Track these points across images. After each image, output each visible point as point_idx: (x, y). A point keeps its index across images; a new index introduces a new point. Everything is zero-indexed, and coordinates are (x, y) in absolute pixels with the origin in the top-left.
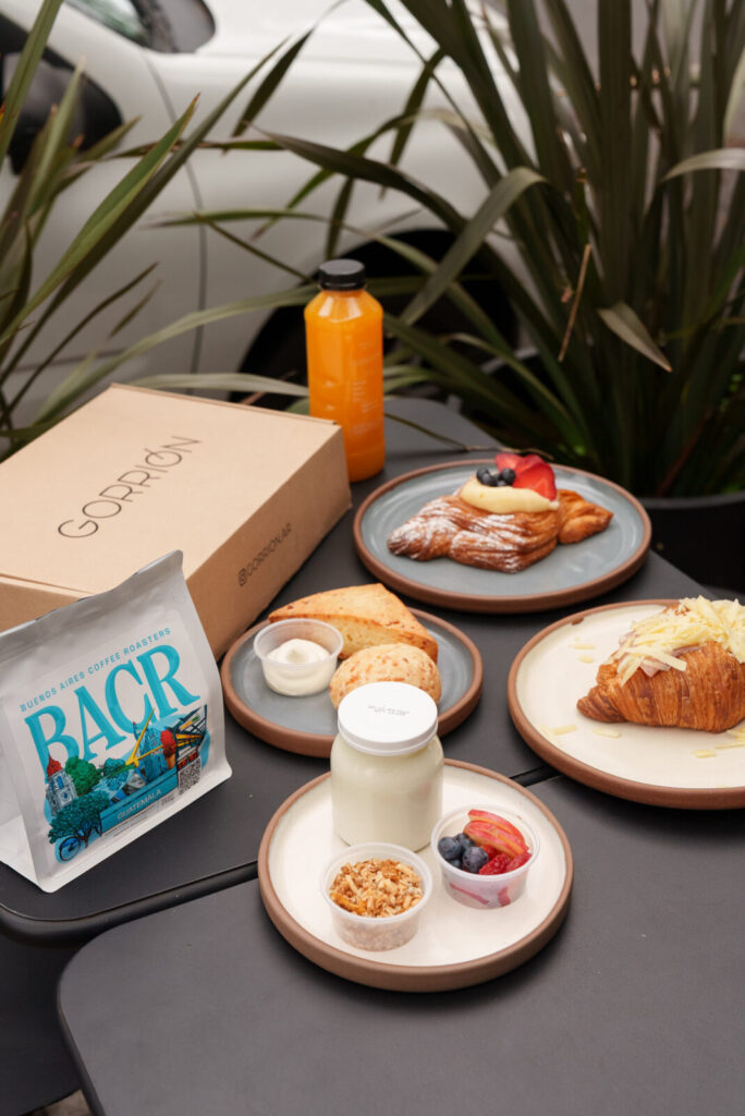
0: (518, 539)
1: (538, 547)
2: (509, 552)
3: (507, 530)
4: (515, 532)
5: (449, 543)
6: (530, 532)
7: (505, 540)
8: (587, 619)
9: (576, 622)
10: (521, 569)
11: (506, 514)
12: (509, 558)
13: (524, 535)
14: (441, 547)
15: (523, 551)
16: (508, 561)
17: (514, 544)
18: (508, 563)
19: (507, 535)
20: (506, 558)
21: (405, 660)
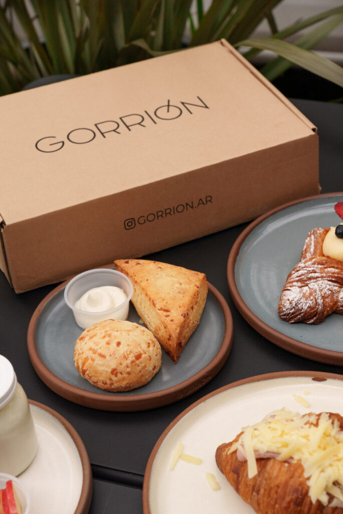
8: (329, 381)
21: (119, 344)
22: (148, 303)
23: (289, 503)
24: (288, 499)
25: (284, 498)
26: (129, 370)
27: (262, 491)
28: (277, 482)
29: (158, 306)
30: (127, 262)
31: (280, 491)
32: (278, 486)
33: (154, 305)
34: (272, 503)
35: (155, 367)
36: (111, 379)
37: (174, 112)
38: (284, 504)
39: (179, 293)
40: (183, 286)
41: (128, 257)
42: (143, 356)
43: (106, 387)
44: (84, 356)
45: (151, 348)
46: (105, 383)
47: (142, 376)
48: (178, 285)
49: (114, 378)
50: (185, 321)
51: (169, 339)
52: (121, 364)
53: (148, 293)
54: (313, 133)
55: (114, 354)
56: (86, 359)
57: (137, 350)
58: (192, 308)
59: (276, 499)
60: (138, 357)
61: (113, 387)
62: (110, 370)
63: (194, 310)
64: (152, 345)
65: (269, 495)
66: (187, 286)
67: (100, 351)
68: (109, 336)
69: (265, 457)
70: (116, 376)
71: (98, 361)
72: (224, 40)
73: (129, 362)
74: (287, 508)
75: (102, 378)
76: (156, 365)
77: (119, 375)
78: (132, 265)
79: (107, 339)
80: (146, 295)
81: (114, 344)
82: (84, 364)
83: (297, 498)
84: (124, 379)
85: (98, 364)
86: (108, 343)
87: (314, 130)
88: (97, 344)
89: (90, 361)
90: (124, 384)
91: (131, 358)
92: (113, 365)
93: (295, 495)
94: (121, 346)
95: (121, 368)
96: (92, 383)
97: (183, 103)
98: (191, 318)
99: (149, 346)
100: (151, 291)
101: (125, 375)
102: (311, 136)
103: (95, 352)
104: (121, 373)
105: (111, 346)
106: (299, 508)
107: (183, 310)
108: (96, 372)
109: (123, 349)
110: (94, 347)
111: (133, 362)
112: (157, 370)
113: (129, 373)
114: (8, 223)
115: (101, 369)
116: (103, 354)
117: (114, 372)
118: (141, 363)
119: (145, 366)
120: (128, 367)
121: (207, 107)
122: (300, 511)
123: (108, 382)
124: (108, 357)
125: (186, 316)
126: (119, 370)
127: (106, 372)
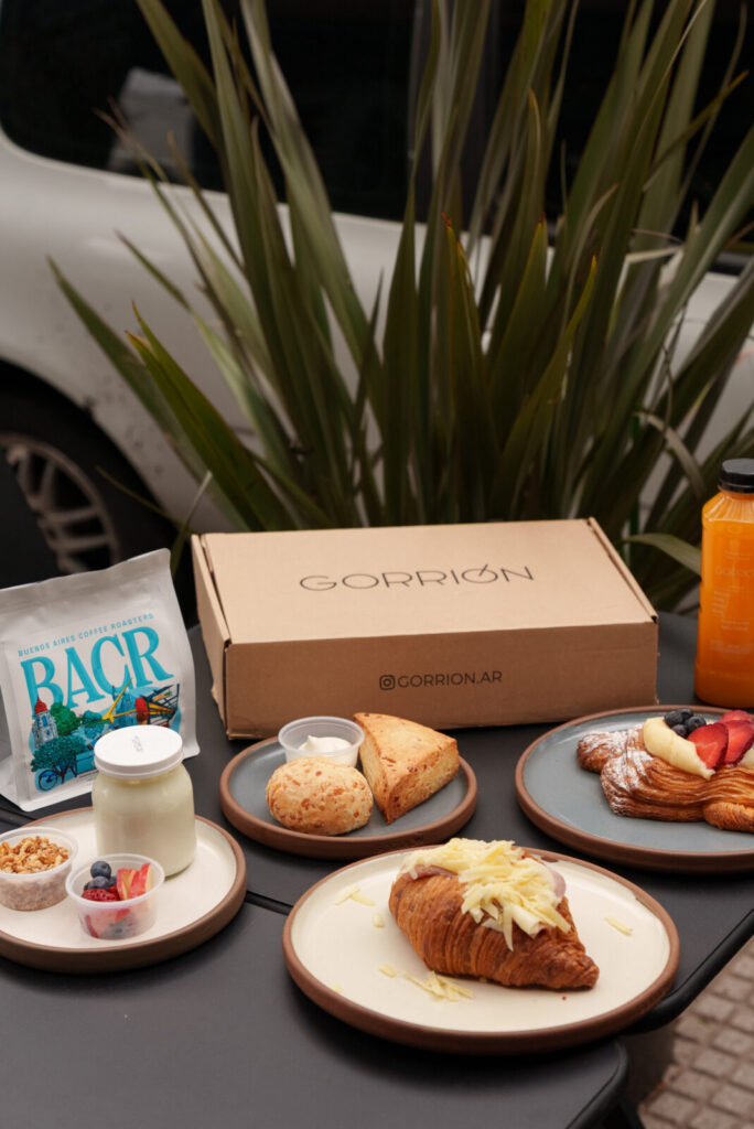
0: (636, 783)
1: (652, 801)
2: (621, 789)
3: (636, 768)
4: (638, 773)
5: (604, 761)
6: (650, 781)
7: (627, 778)
10: (624, 813)
11: (652, 756)
12: (620, 796)
13: (643, 779)
14: (597, 761)
15: (634, 795)
16: (617, 798)
17: (630, 785)
18: (614, 800)
19: (632, 773)
20: (616, 794)
21: (319, 773)
22: (374, 753)
23: (439, 915)
24: (438, 911)
25: (435, 911)
26: (323, 804)
27: (417, 907)
28: (433, 896)
29: (383, 755)
30: (367, 716)
31: (433, 904)
32: (433, 900)
33: (379, 753)
34: (423, 916)
35: (357, 814)
36: (300, 813)
37: (488, 576)
38: (434, 917)
39: (414, 747)
40: (422, 743)
41: (368, 712)
42: (345, 793)
43: (295, 822)
44: (277, 782)
45: (357, 790)
46: (293, 818)
47: (338, 817)
48: (416, 740)
49: (304, 811)
50: (409, 776)
51: (385, 791)
52: (315, 795)
53: (378, 742)
54: (650, 620)
55: (310, 782)
56: (278, 786)
57: (340, 785)
58: (425, 767)
59: (428, 914)
60: (338, 792)
61: (302, 823)
62: (301, 800)
63: (428, 771)
64: (359, 786)
65: (422, 911)
66: (427, 744)
67: (295, 778)
68: (312, 765)
70: (307, 809)
71: (291, 788)
72: (592, 520)
73: (325, 794)
74: (436, 920)
75: (290, 811)
76: (360, 811)
77: (310, 808)
78: (373, 721)
79: (307, 767)
80: (375, 745)
81: (313, 774)
82: (274, 791)
83: (448, 911)
84: (314, 814)
85: (290, 792)
86: (307, 771)
87: (654, 618)
88: (294, 771)
89: (281, 788)
90: (314, 820)
91: (330, 790)
92: (306, 795)
93: (448, 907)
94: (321, 776)
95: (315, 800)
96: (279, 819)
97: (503, 571)
98: (421, 777)
99: (355, 785)
100: (381, 742)
101: (317, 810)
102: (646, 624)
103: (289, 778)
104: (313, 806)
105: (309, 774)
106: (449, 923)
107: (413, 764)
108: (286, 802)
109: (322, 779)
110: (290, 773)
111: (330, 795)
112: (360, 820)
113: (322, 808)
114: (234, 642)
115: (291, 798)
116: (298, 781)
117: (305, 804)
118: (340, 799)
119: (344, 806)
120: (322, 800)
121: (531, 578)
122: (449, 926)
123: (297, 816)
124: (303, 786)
125: (414, 771)
126: (311, 802)
127: (297, 802)
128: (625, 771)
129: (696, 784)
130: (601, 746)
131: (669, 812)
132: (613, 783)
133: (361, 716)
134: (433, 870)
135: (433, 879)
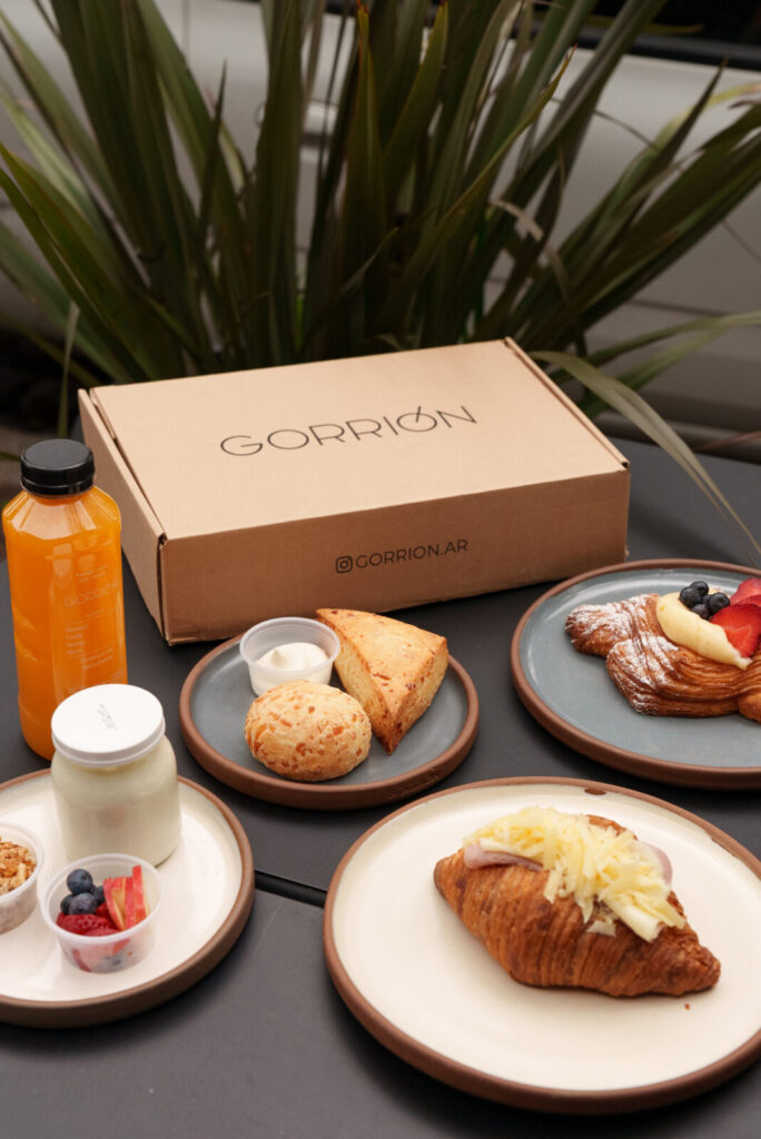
0: (662, 677)
1: (683, 698)
2: (644, 685)
3: (658, 659)
4: (663, 667)
5: (610, 645)
6: (680, 676)
7: (649, 671)
8: (609, 795)
9: (590, 791)
10: (648, 712)
11: (675, 644)
12: (642, 693)
13: (669, 674)
14: (598, 645)
15: (661, 693)
16: (639, 695)
17: (654, 680)
18: (636, 697)
19: (655, 665)
20: (637, 690)
21: (312, 710)
22: (359, 667)
23: (531, 923)
24: (530, 918)
25: (524, 917)
26: (322, 747)
27: (495, 908)
28: (517, 896)
29: (374, 670)
30: (335, 613)
31: (520, 907)
32: (518, 902)
33: (368, 668)
34: (507, 924)
35: (359, 752)
36: (295, 759)
37: (425, 422)
38: (523, 926)
39: (406, 656)
40: (412, 648)
41: (337, 605)
42: (345, 731)
43: (288, 770)
44: (261, 722)
45: (357, 723)
46: (286, 765)
47: (340, 760)
48: (405, 647)
49: (300, 758)
50: (409, 695)
51: (384, 717)
52: (311, 737)
53: (362, 652)
54: (622, 468)
55: (304, 722)
56: (263, 727)
57: (339, 722)
58: (422, 679)
59: (514, 920)
60: (338, 730)
61: (297, 771)
62: (295, 745)
63: (425, 684)
64: (359, 719)
65: (504, 914)
66: (419, 650)
67: (283, 717)
68: (300, 698)
69: (504, 862)
70: (303, 754)
71: (280, 730)
72: (509, 340)
73: (323, 736)
74: (527, 931)
75: (282, 757)
76: (363, 747)
77: (308, 753)
78: (342, 617)
79: (296, 702)
80: (359, 655)
81: (305, 710)
82: (258, 734)
83: (542, 919)
84: (313, 760)
85: (279, 735)
86: (297, 707)
87: (625, 464)
88: (280, 707)
89: (268, 731)
90: (313, 767)
91: (328, 731)
92: (301, 738)
93: (541, 914)
94: (315, 713)
95: (312, 743)
96: (267, 765)
97: (440, 413)
98: (419, 693)
99: (355, 718)
100: (367, 652)
101: (316, 755)
102: (619, 473)
103: (276, 717)
104: (311, 751)
105: (300, 711)
106: (544, 933)
107: (410, 680)
108: (275, 747)
109: (317, 717)
110: (276, 711)
111: (329, 737)
112: (362, 757)
113: (321, 752)
114: (170, 537)
115: (282, 742)
116: (288, 721)
117: (301, 748)
118: (341, 740)
119: (346, 747)
120: (321, 742)
121: (473, 421)
122: (545, 937)
123: (291, 763)
124: (294, 726)
125: (412, 688)
126: (308, 746)
127: (290, 747)
128: (645, 661)
129: (730, 676)
130: (602, 627)
131: (700, 708)
132: (631, 677)
133: (326, 613)
134: (508, 859)
135: (510, 871)
